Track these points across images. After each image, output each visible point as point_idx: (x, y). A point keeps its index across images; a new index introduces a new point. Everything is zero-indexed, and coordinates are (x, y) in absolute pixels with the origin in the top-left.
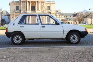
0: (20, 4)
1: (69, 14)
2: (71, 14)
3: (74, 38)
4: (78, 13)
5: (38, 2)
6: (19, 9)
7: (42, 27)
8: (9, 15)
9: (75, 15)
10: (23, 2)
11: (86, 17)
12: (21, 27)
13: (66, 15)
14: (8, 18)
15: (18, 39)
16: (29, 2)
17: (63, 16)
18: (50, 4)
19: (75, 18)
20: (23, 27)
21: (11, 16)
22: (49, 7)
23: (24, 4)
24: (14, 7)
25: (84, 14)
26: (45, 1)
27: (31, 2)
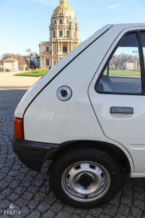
0: (51, 45)
5: (70, 42)
6: (50, 50)
8: (38, 58)
10: (53, 42)
14: (38, 60)
16: (60, 42)
21: (41, 58)
23: (54, 44)
24: (44, 49)
25: (121, 57)
26: (78, 41)
27: (63, 42)
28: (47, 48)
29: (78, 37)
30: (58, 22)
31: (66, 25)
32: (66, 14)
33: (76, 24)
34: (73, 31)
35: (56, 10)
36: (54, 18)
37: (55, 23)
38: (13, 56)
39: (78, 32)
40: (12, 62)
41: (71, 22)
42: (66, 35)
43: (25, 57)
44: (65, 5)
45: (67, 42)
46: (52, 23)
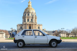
0: (23, 25)
1: (50, 31)
3: (54, 44)
4: (55, 31)
5: (33, 24)
7: (35, 37)
10: (24, 24)
11: (60, 33)
12: (23, 37)
14: (16, 33)
15: (21, 44)
16: (28, 24)
17: (47, 33)
19: (54, 33)
20: (24, 37)
21: (18, 32)
22: (39, 28)
23: (25, 25)
24: (19, 27)
26: (37, 24)
27: (29, 24)
28: (21, 27)
29: (37, 22)
30: (27, 15)
31: (31, 16)
32: (31, 11)
33: (36, 16)
34: (34, 19)
35: (26, 9)
36: (25, 13)
37: (26, 15)
38: (3, 31)
39: (37, 20)
40: (2, 34)
41: (33, 15)
42: (31, 21)
43: (9, 32)
44: (31, 7)
45: (31, 24)
46: (24, 15)
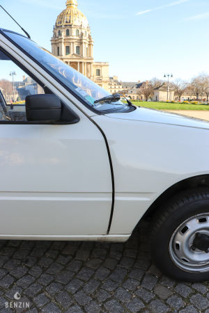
1: (130, 83)
2: (133, 83)
4: (145, 83)
5: (81, 63)
9: (139, 86)
11: (157, 88)
13: (126, 85)
16: (67, 63)
17: (121, 87)
18: (101, 66)
19: (140, 89)
22: (99, 72)
25: (153, 84)
26: (93, 61)
27: (70, 63)
29: (93, 55)
30: (64, 34)
31: (75, 37)
32: (76, 22)
33: (89, 37)
34: (85, 46)
35: (61, 16)
36: (57, 27)
37: (60, 34)
39: (93, 48)
41: (82, 34)
42: (75, 52)
44: (74, 9)
45: (76, 63)
46: (55, 34)
